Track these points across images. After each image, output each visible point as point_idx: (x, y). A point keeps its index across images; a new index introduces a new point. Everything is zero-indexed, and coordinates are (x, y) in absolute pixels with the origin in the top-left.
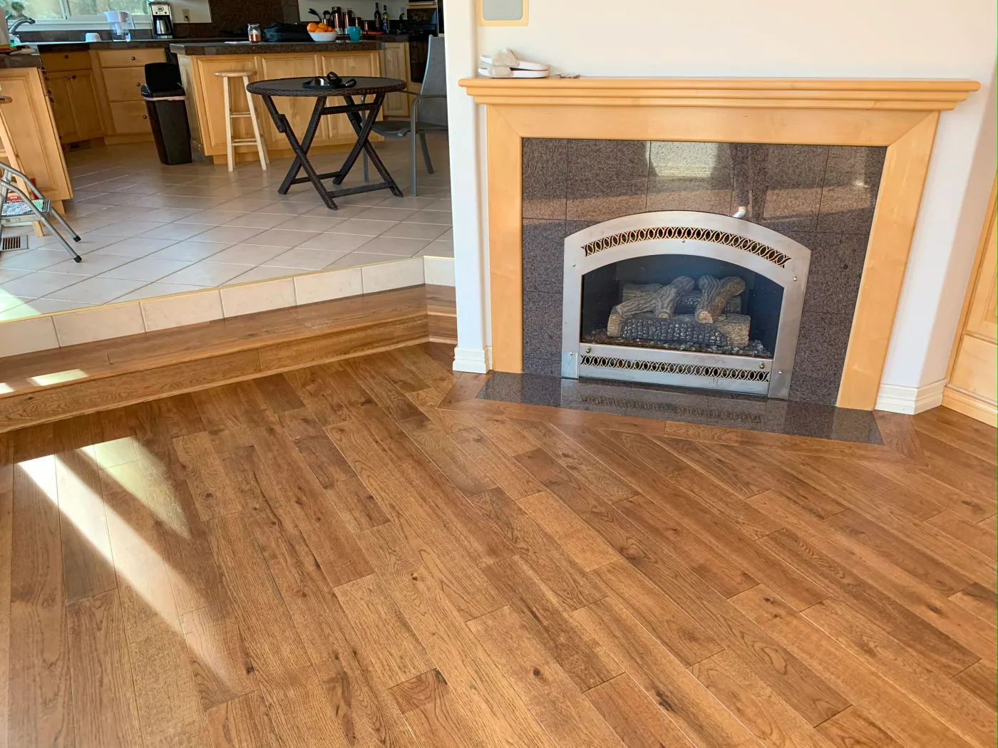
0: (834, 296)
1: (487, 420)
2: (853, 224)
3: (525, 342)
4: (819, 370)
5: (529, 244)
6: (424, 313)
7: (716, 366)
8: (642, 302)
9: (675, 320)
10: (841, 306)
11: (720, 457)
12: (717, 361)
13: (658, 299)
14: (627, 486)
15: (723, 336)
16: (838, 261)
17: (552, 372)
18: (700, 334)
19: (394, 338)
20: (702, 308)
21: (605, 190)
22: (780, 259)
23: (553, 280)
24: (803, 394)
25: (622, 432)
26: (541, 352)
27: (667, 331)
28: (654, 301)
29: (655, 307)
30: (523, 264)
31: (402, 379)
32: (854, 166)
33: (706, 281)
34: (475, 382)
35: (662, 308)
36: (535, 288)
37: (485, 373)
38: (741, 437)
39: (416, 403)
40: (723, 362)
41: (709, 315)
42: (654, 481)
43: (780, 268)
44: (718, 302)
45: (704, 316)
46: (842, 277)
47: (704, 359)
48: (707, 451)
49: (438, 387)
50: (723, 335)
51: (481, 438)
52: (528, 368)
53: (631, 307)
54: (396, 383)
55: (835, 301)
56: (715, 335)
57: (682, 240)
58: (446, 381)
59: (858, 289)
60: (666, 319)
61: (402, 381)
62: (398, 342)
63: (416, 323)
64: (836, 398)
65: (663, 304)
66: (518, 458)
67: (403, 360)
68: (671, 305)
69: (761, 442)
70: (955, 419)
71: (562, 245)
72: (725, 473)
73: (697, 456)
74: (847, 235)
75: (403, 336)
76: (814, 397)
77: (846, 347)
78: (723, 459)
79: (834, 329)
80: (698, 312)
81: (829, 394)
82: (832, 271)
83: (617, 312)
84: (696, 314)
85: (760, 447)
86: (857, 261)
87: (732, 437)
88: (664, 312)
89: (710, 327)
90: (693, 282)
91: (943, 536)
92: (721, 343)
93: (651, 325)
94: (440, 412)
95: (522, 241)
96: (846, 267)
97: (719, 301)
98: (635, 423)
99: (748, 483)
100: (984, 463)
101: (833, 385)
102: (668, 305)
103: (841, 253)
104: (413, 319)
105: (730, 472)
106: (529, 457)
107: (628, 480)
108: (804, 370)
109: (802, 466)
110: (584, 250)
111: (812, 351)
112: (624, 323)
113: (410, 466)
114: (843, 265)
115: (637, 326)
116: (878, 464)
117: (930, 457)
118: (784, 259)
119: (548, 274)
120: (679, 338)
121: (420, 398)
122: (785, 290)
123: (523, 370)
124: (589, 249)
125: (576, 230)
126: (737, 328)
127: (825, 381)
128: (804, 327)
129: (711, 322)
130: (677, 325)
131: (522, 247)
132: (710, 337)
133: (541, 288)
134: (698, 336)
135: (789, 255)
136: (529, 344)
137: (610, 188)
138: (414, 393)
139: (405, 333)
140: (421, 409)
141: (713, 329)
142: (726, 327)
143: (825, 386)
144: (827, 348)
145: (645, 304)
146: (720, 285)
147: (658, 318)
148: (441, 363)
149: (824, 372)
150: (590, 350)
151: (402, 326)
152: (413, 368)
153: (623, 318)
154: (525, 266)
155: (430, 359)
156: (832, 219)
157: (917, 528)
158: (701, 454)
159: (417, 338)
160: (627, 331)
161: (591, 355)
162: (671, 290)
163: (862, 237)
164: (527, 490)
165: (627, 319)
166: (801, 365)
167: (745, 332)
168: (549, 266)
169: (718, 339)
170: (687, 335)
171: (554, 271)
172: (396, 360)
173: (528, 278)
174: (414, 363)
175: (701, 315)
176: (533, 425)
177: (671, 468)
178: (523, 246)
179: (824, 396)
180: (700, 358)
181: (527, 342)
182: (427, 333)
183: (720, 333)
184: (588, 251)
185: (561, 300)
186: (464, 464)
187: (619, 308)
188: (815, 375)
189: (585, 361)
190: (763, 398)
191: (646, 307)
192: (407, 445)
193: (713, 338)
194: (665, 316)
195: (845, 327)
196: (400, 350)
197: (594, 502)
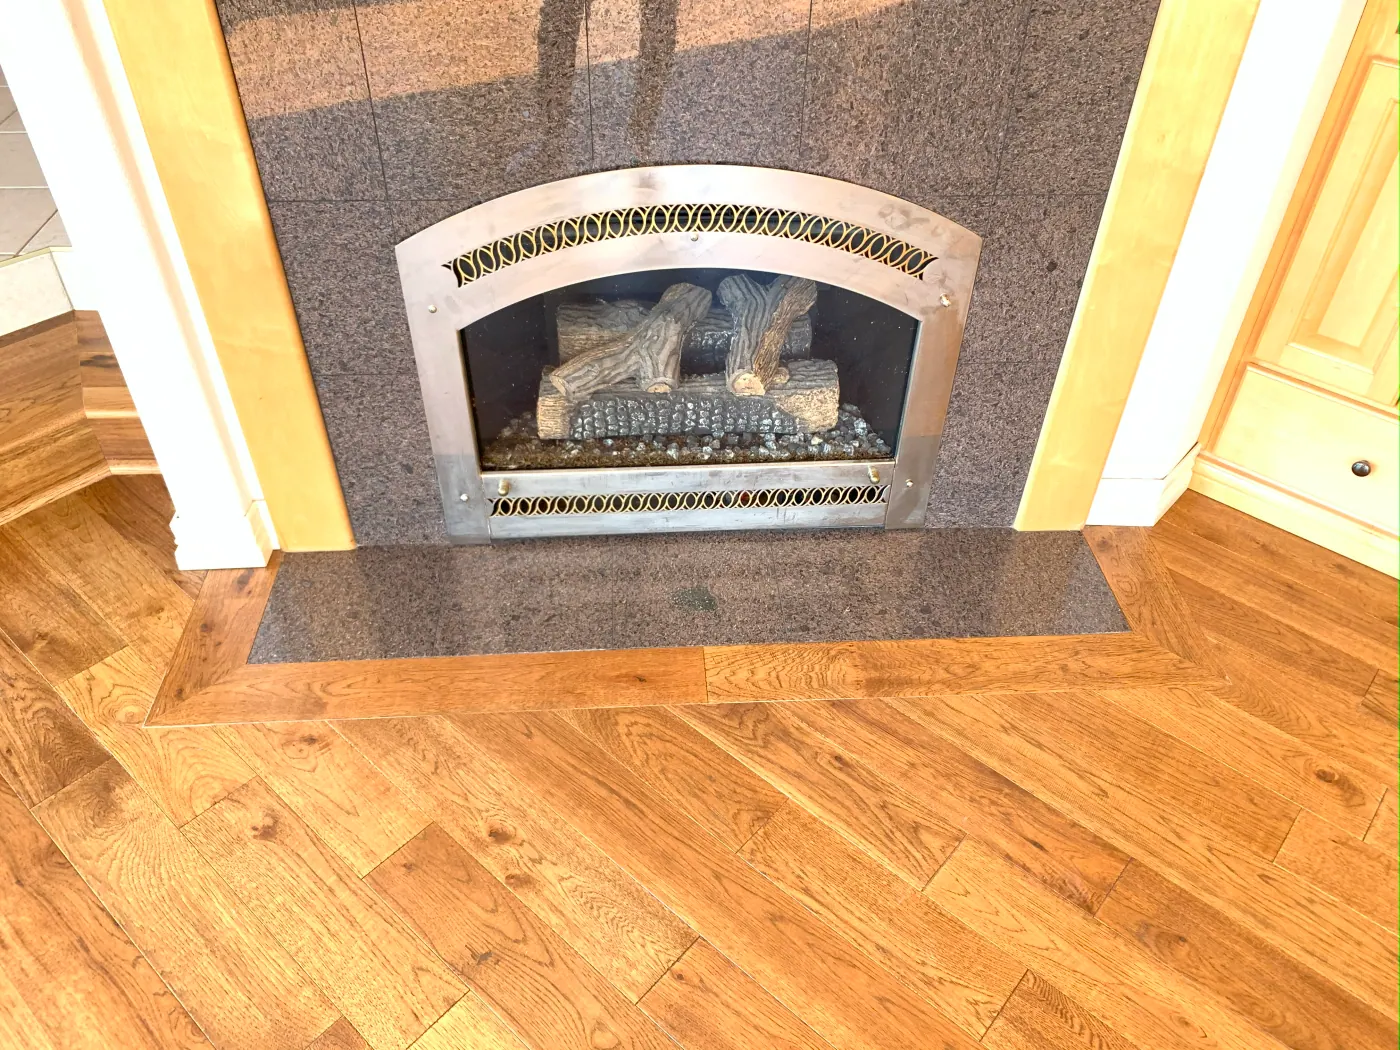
0: (1024, 328)
1: (287, 743)
2: (1076, 171)
3: (346, 484)
4: (984, 470)
5: (301, 264)
6: (75, 416)
7: (782, 487)
8: (608, 363)
9: (683, 395)
10: (1035, 347)
11: (840, 751)
12: (782, 477)
13: (644, 353)
14: (662, 916)
15: (787, 417)
16: (1037, 256)
17: (426, 537)
18: (740, 416)
19: (10, 492)
20: (741, 367)
21: (480, 118)
22: (915, 262)
23: (387, 346)
24: (953, 516)
25: (617, 712)
26: (390, 501)
27: (670, 417)
28: (634, 358)
29: (638, 370)
30: (298, 317)
31: (44, 629)
32: (1087, 33)
33: (738, 293)
34: (243, 601)
35: (656, 374)
36: (344, 366)
37: (264, 564)
38: (865, 669)
39: (87, 718)
40: (796, 477)
41: (757, 380)
42: (718, 877)
43: (914, 279)
44: (770, 345)
45: (745, 382)
46: (1043, 288)
47: (756, 477)
48: (807, 734)
49: (146, 641)
50: (786, 414)
51: (276, 822)
52: (367, 534)
53: (585, 380)
54: (26, 646)
55: (1026, 338)
56: (770, 417)
57: (692, 234)
58: (163, 615)
59: (1072, 310)
60: (666, 393)
61: (42, 636)
62: (24, 499)
63: (58, 443)
64: (1015, 515)
65: (655, 366)
66: (378, 879)
67: (44, 556)
68: (673, 362)
69: (904, 673)
70: (1221, 524)
71: (392, 262)
72: (860, 803)
73: (791, 758)
74: (1061, 199)
75: (33, 481)
76: (971, 519)
77: (1041, 423)
78: (847, 755)
79: (1019, 393)
80: (733, 377)
81: (1002, 510)
82: (1023, 277)
83: (553, 390)
84: (729, 381)
85: (909, 693)
86: (1077, 252)
87: (845, 671)
88: (660, 378)
89: (759, 401)
90: (710, 296)
91: (1324, 903)
92: (784, 428)
93: (633, 410)
94: (156, 738)
95: (282, 259)
96: (1053, 266)
97: (773, 341)
98: (640, 671)
99: (916, 828)
100: (1313, 645)
101: (1009, 494)
102: (667, 365)
103: (1044, 236)
104: (53, 438)
105: (872, 799)
106: (408, 867)
107: (662, 891)
108: (956, 474)
109: (1003, 736)
110: (452, 272)
111: (972, 438)
112: (575, 412)
113: (79, 997)
114: (1047, 264)
115: (604, 413)
116: (1139, 692)
117: (1218, 648)
118: (923, 261)
119: (368, 333)
120: (695, 427)
121: (97, 693)
122: (921, 326)
123: (356, 540)
124: (463, 269)
125: (423, 222)
126: (816, 396)
127: (995, 489)
128: (959, 394)
129: (762, 392)
130: (690, 406)
131: (286, 274)
132: (761, 419)
133: (358, 364)
134: (736, 420)
135: (933, 251)
136: (356, 488)
137: (492, 111)
138: (80, 678)
139: (36, 474)
140: (104, 739)
141: (765, 406)
142: (792, 399)
143: (996, 497)
144: (1003, 430)
145: (615, 367)
146: (769, 301)
147: (646, 393)
148: (146, 548)
149: (995, 472)
150: (508, 487)
151: (22, 461)
152: (75, 583)
153: (569, 401)
154: (304, 318)
155: (118, 539)
156: (1030, 163)
157: (1268, 889)
158: (798, 746)
159: (77, 475)
160: (583, 426)
161: (513, 496)
162: (667, 326)
163: (1093, 200)
164: (417, 1008)
165: (580, 404)
166: (951, 466)
167: (832, 405)
168: (368, 314)
169: (777, 422)
170: (712, 422)
171: (383, 325)
172: (22, 556)
173: (317, 346)
174: (76, 561)
175: (740, 381)
176: (402, 734)
177: (746, 817)
178: (286, 272)
179: (991, 514)
180: (749, 475)
181: (352, 485)
182: (101, 457)
183: (781, 412)
184: (463, 275)
185: (416, 387)
186: (238, 940)
187: (557, 379)
188: (976, 480)
189: (500, 509)
190: (877, 531)
191: (619, 374)
192: (69, 900)
193: (766, 422)
194: (662, 389)
195: (1041, 387)
196: (33, 518)
197: (594, 1010)
